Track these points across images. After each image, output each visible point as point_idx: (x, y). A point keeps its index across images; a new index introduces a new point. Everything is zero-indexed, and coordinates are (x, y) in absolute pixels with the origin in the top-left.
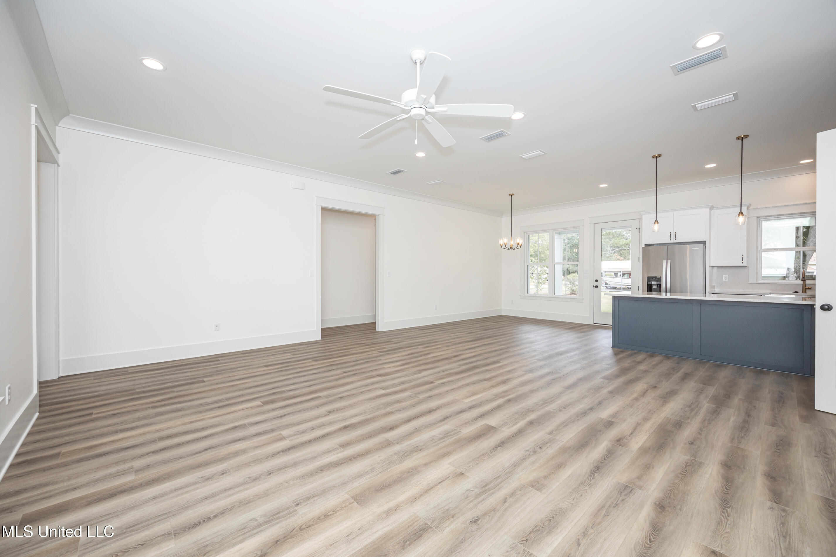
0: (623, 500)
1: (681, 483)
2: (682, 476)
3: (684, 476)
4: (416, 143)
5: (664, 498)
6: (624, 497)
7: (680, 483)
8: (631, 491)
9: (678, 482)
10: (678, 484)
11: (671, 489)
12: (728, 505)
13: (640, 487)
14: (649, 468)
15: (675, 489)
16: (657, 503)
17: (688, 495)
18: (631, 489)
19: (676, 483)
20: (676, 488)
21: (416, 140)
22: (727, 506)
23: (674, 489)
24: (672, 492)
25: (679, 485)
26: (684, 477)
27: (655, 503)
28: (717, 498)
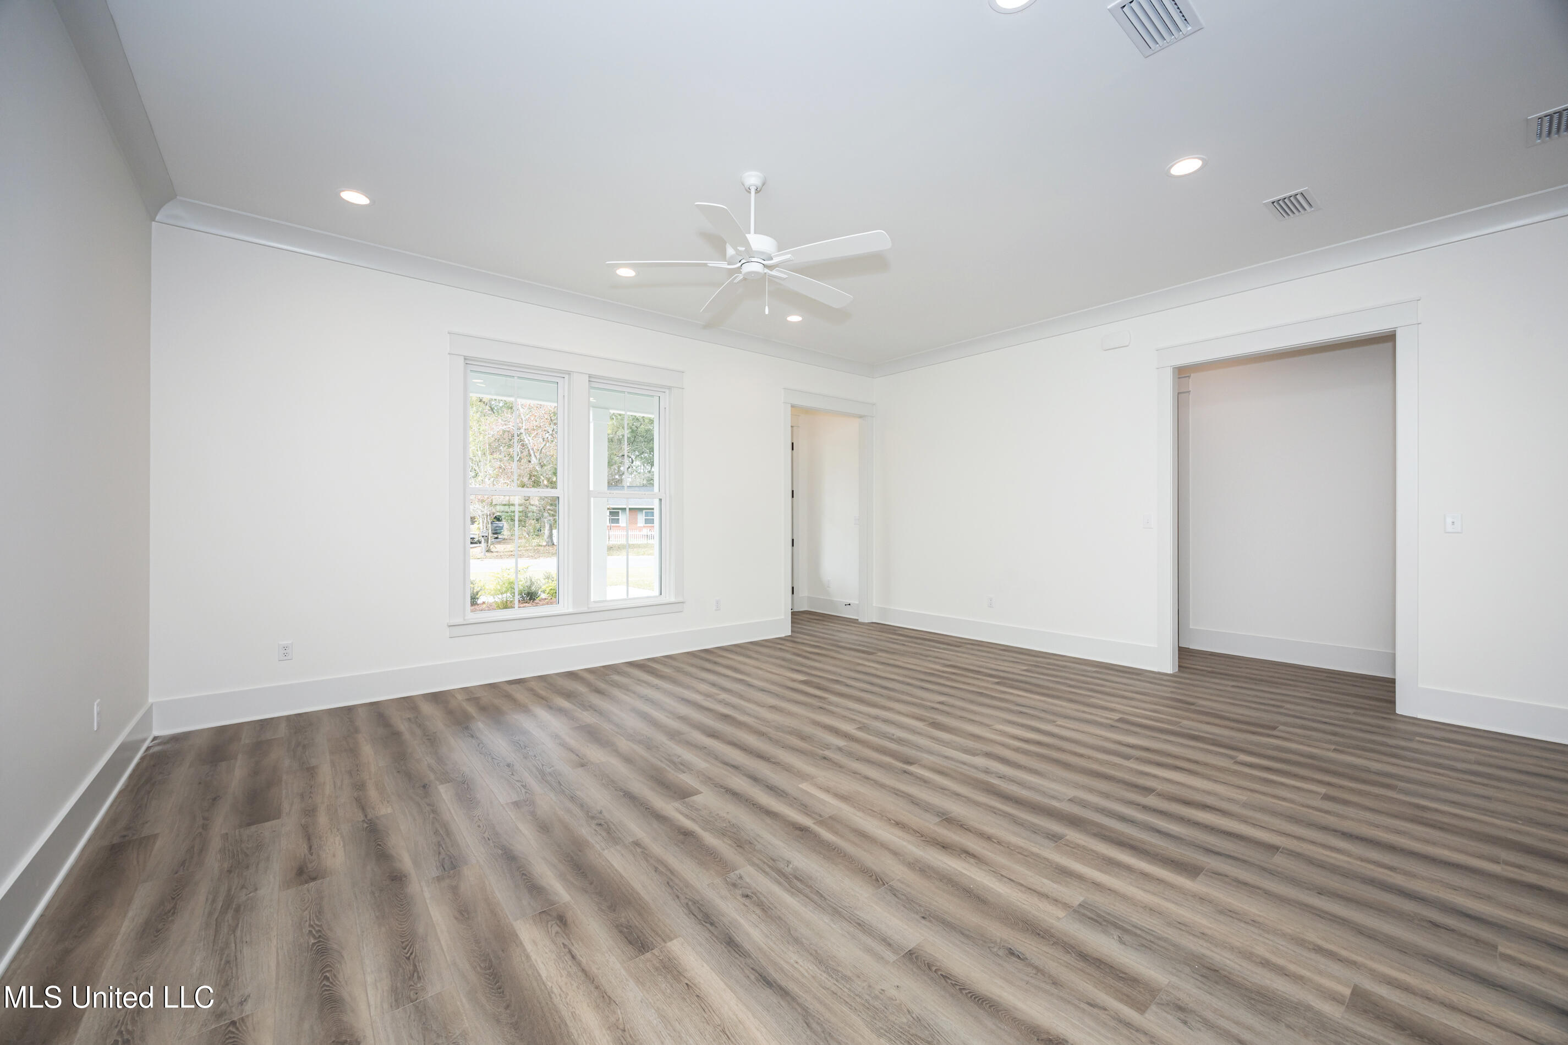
0: (439, 853)
1: (399, 929)
2: (407, 942)
3: (404, 944)
4: (767, 312)
5: (402, 890)
6: (441, 857)
7: (400, 926)
8: (443, 867)
9: (403, 926)
10: (403, 923)
11: (403, 908)
12: (316, 948)
13: (439, 879)
14: (461, 912)
15: (398, 912)
16: (404, 879)
17: (377, 917)
18: (446, 869)
19: (404, 922)
20: (399, 914)
21: (767, 307)
22: (317, 945)
23: (400, 911)
24: (399, 905)
25: (399, 923)
26: (403, 942)
27: (406, 877)
28: (335, 946)
